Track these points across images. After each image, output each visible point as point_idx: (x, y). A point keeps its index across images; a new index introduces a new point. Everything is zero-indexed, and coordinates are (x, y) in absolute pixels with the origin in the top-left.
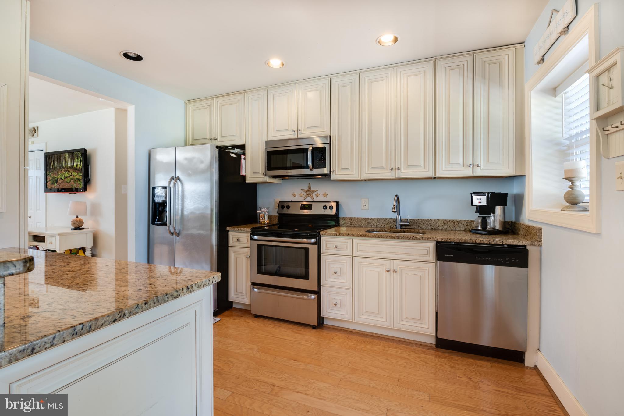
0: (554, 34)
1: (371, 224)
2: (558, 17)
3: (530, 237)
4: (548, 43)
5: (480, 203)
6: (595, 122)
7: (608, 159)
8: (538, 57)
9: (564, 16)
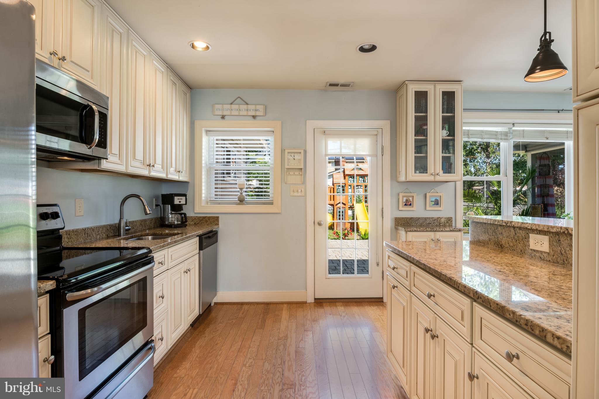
0: (245, 113)
1: (90, 236)
2: (250, 107)
3: (207, 223)
4: (236, 113)
5: (180, 202)
6: (286, 169)
7: (286, 184)
8: (220, 113)
9: (256, 110)
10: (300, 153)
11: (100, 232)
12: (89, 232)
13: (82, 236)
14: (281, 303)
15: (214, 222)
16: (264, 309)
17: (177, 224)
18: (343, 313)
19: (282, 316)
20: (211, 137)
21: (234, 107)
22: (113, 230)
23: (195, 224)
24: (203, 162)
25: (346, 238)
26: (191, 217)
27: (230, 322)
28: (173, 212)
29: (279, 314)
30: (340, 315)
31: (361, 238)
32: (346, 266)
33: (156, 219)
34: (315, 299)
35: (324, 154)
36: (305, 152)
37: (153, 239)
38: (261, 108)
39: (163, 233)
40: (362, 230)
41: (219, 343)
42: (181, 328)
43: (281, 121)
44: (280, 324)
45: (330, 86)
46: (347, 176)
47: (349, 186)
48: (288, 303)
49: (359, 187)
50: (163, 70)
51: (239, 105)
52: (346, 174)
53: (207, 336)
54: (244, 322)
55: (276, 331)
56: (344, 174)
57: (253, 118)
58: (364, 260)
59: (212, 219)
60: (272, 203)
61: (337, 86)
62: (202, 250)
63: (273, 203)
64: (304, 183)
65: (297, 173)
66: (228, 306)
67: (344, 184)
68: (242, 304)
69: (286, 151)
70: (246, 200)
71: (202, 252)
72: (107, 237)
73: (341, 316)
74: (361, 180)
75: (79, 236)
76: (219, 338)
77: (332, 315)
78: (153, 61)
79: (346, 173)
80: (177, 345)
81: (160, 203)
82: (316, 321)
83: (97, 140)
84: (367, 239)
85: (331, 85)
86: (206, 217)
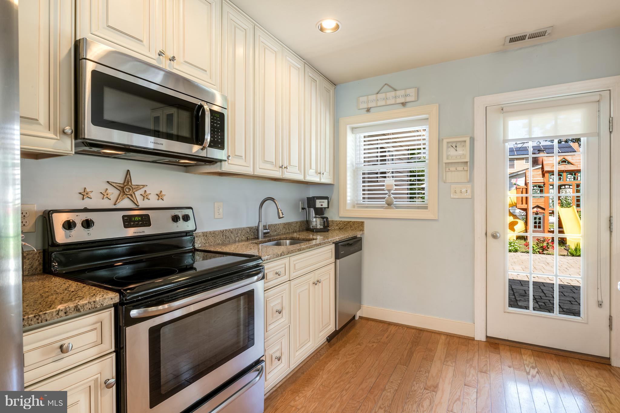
0: (392, 101)
1: (228, 238)
2: (398, 93)
3: (352, 229)
4: (383, 103)
5: (322, 205)
6: (444, 164)
7: (445, 183)
8: (365, 106)
9: (406, 96)
10: (465, 141)
11: (239, 234)
12: (228, 234)
13: (220, 237)
14: (437, 333)
15: (359, 227)
16: (414, 337)
17: (321, 229)
18: (531, 369)
19: (435, 353)
20: (357, 134)
21: (380, 96)
22: (253, 232)
23: (339, 229)
24: (348, 162)
25: (544, 252)
26: (336, 221)
27: (369, 345)
28: (317, 216)
29: (433, 349)
30: (526, 372)
31: (569, 254)
32: (543, 292)
33: (302, 222)
34: (487, 337)
35: (502, 139)
36: (472, 140)
37: (291, 244)
38: (412, 92)
39: (300, 238)
40: (571, 244)
41: (350, 372)
42: (308, 345)
43: (437, 105)
44: (431, 364)
45: (512, 42)
46: (547, 173)
47: (550, 186)
48: (448, 334)
49: (566, 187)
50: (299, 66)
51: (385, 93)
52: (546, 171)
53: (340, 358)
54: (386, 349)
55: (424, 373)
56: (543, 171)
57: (403, 106)
58: (574, 287)
59: (357, 224)
60: (426, 208)
61: (523, 40)
62: (339, 259)
63: (427, 206)
64: (471, 180)
65: (460, 168)
66: (373, 323)
67: (543, 183)
68: (390, 324)
69: (445, 141)
70: (395, 203)
71: (338, 261)
72: (247, 239)
73: (528, 373)
74: (570, 177)
75: (217, 238)
76: (352, 364)
77: (512, 369)
78: (286, 57)
79: (546, 169)
80: (308, 361)
81: (306, 206)
82: (485, 372)
83: (209, 140)
84: (579, 256)
85: (512, 40)
86: (351, 222)
